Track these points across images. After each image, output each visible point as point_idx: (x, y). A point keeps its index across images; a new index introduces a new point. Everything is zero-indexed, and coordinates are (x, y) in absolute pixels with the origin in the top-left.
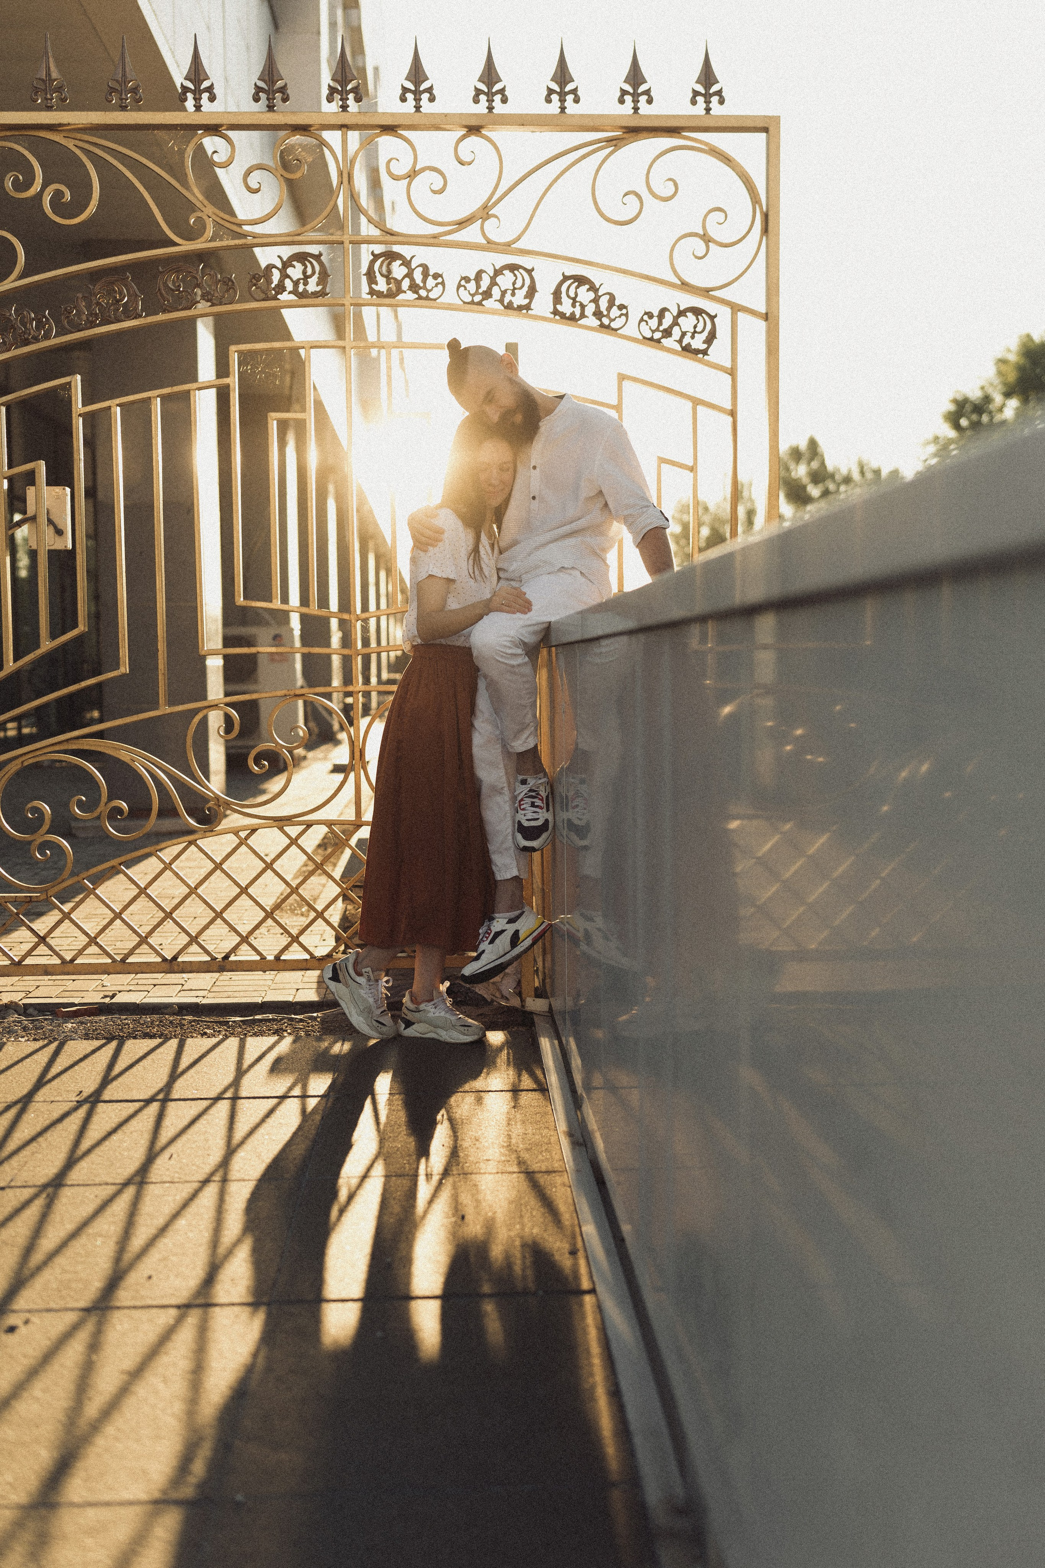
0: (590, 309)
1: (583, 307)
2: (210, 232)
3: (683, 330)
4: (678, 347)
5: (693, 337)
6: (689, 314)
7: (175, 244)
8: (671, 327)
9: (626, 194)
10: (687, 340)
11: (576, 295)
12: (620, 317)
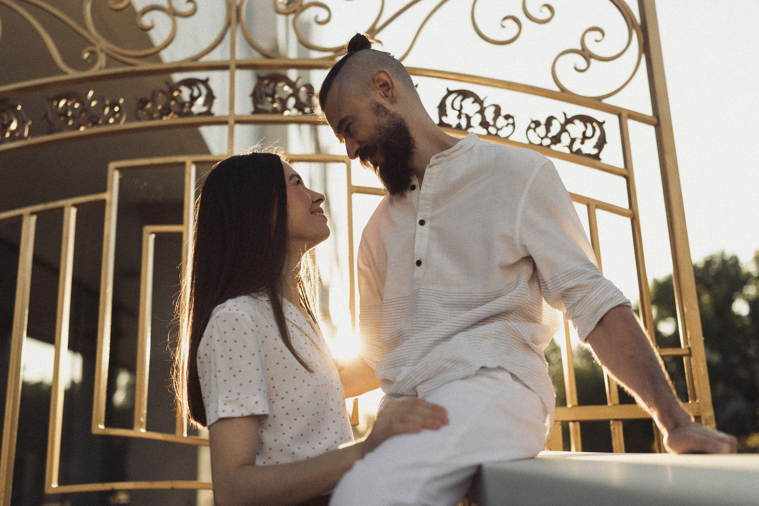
0: (476, 120)
1: (468, 118)
2: (102, 60)
3: (573, 136)
4: (567, 151)
5: (582, 143)
6: (577, 122)
7: (65, 73)
8: (560, 134)
9: (505, 18)
10: (577, 146)
11: (461, 107)
12: (507, 125)
